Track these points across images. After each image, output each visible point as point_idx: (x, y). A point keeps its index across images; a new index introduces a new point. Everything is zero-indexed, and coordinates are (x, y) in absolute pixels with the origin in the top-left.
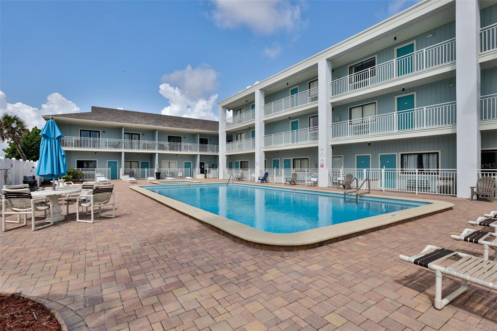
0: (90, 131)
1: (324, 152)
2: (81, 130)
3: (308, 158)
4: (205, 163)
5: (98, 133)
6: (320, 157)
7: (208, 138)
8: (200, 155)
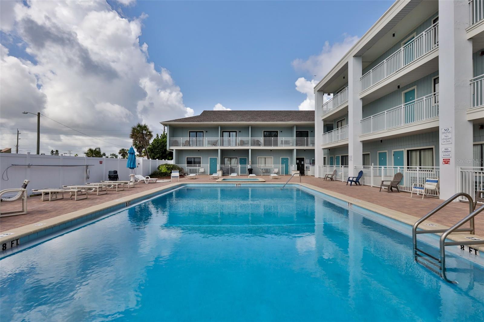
0: (197, 132)
1: (450, 135)
2: (190, 132)
3: (432, 149)
4: (305, 159)
5: (202, 133)
6: (442, 144)
7: (309, 130)
8: (297, 150)
